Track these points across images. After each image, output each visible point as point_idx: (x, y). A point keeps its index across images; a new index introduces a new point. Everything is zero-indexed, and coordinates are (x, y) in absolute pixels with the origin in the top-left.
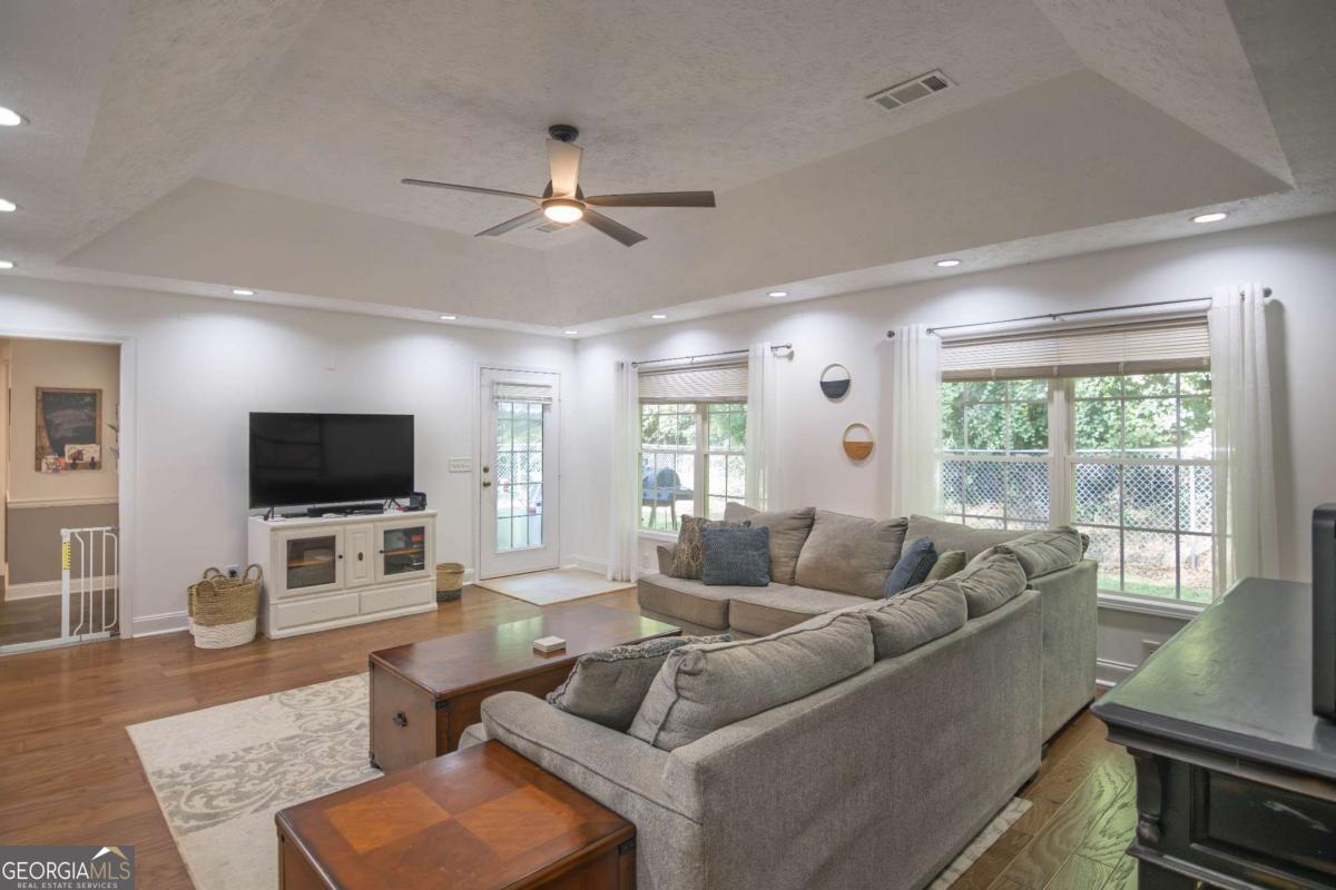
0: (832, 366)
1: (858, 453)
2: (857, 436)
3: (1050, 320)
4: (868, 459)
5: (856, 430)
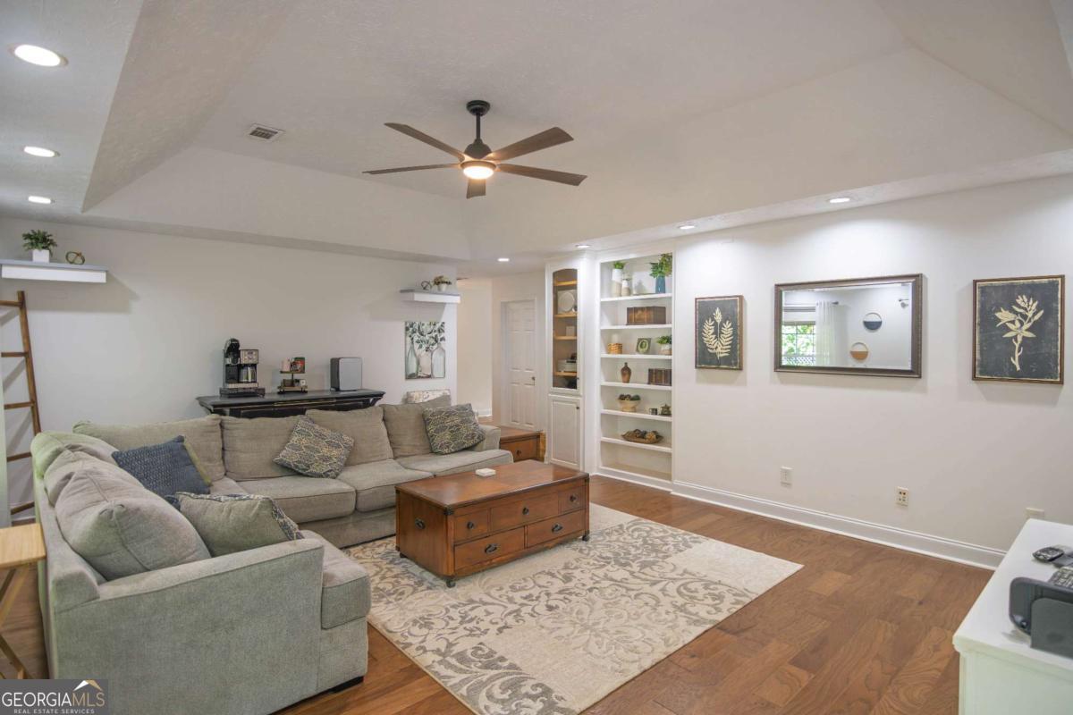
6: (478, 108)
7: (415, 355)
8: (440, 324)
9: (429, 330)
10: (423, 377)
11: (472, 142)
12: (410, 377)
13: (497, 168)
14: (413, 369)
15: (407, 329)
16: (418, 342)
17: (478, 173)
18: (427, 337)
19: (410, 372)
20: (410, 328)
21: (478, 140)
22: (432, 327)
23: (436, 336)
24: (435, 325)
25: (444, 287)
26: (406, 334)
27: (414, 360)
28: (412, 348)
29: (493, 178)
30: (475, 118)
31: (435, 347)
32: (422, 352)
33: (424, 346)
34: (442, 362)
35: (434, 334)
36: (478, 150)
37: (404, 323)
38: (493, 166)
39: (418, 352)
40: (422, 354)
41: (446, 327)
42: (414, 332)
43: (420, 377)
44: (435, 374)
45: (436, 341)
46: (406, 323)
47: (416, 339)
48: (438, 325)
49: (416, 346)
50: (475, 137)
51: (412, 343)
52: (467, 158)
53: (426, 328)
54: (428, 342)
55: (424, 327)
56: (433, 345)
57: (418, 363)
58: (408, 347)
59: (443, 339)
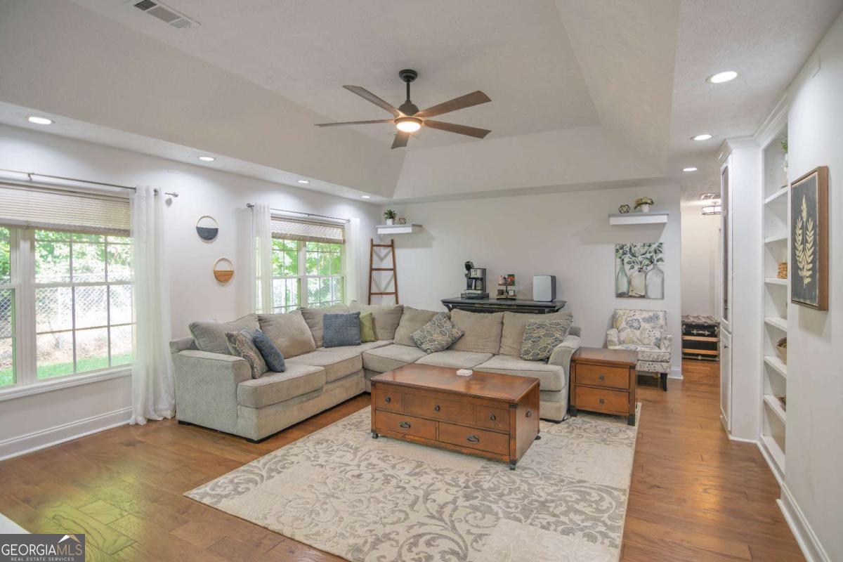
0: (207, 217)
1: (223, 277)
2: (224, 267)
3: (307, 216)
4: (230, 281)
5: (222, 262)
6: (409, 76)
7: (626, 275)
8: (657, 244)
9: (643, 251)
10: (635, 297)
11: (403, 103)
12: (620, 295)
13: (423, 123)
14: (624, 288)
15: (617, 251)
16: (629, 263)
17: (409, 127)
18: (640, 258)
19: (621, 291)
20: (621, 250)
21: (408, 100)
22: (646, 248)
23: (652, 257)
24: (650, 246)
25: (646, 208)
26: (616, 256)
27: (625, 280)
28: (622, 269)
29: (420, 131)
30: (406, 83)
31: (649, 268)
32: (635, 273)
33: (637, 267)
34: (660, 283)
35: (648, 255)
36: (410, 109)
37: (614, 246)
38: (420, 121)
39: (629, 273)
40: (634, 275)
41: (665, 248)
42: (624, 254)
43: (631, 296)
44: (650, 294)
45: (652, 262)
46: (616, 246)
47: (627, 259)
48: (654, 247)
49: (627, 267)
50: (405, 99)
51: (623, 264)
52: (402, 115)
53: (639, 249)
54: (641, 263)
55: (636, 249)
56: (647, 266)
57: (630, 283)
58: (618, 268)
59: (660, 260)
